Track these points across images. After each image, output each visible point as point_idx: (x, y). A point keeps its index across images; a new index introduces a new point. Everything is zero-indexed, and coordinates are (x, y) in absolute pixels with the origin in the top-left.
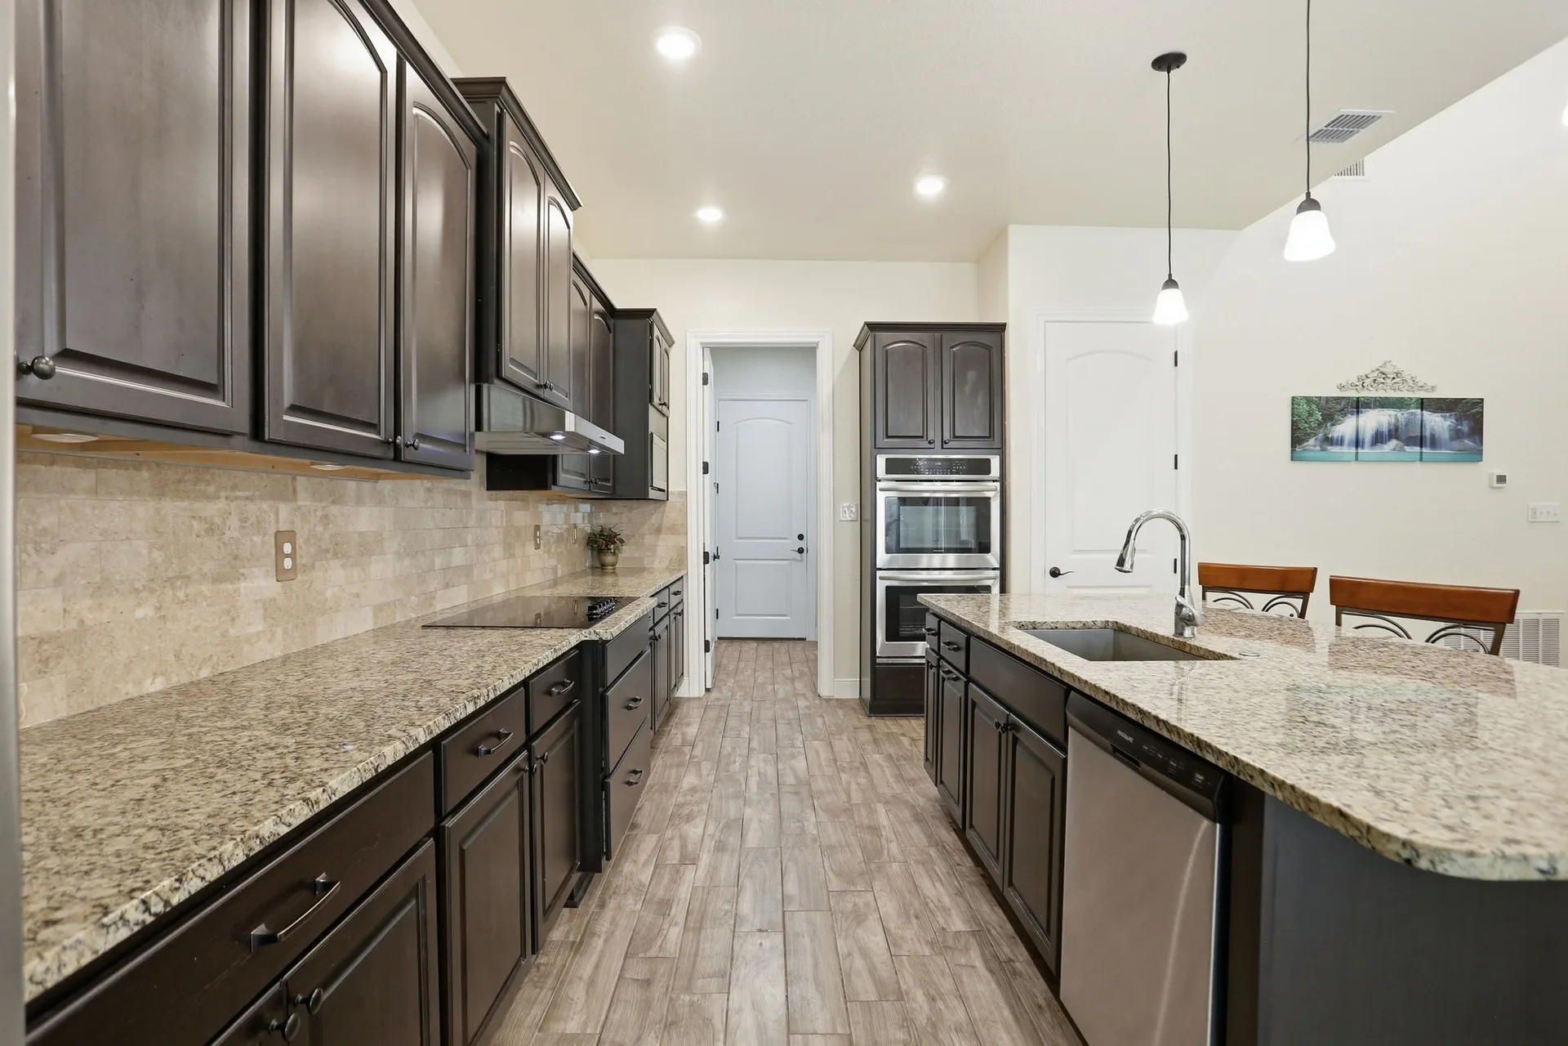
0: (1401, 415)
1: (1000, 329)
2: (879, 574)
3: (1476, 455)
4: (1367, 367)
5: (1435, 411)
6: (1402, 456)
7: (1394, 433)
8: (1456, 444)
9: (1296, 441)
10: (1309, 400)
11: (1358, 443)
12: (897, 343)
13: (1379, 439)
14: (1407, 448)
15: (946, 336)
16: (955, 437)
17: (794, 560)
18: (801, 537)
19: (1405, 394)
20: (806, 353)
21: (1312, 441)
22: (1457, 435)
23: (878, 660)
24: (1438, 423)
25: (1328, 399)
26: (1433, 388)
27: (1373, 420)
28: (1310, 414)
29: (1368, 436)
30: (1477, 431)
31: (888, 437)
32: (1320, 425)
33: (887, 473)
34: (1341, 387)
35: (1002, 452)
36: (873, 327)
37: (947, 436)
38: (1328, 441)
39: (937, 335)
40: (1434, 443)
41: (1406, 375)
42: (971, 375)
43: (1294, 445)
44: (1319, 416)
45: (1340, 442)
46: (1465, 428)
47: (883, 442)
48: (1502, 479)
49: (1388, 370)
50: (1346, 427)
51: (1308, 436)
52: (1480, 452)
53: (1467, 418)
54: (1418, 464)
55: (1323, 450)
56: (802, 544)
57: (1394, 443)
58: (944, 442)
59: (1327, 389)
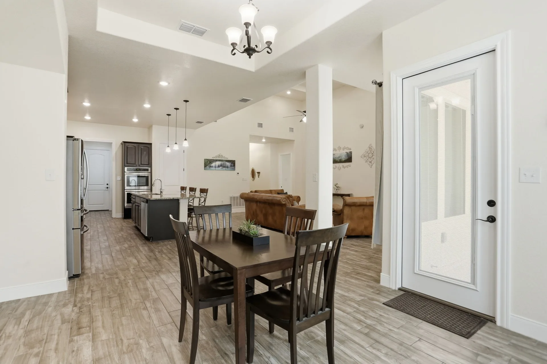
0: (222, 163)
1: (151, 144)
2: (125, 190)
3: (234, 169)
4: (217, 154)
5: (228, 162)
6: (222, 169)
7: (221, 166)
8: (231, 167)
9: (205, 166)
10: (207, 159)
11: (216, 167)
12: (130, 145)
13: (219, 166)
14: (224, 168)
15: (140, 145)
16: (141, 164)
17: (105, 190)
18: (107, 184)
19: (223, 159)
20: (110, 144)
21: (208, 167)
22: (231, 166)
23: (125, 208)
24: (228, 164)
25: (210, 159)
26: (227, 158)
27: (218, 163)
28: (207, 162)
29: (217, 166)
30: (234, 165)
31: (127, 164)
32: (209, 164)
33: (127, 171)
34: (213, 158)
35: (151, 167)
36: (124, 142)
37: (140, 164)
38: (211, 167)
39: (138, 144)
40: (228, 167)
41: (223, 156)
42: (145, 153)
43: (205, 167)
44: (209, 162)
45: (212, 167)
46: (232, 165)
47: (126, 165)
48: (238, 173)
49: (220, 155)
50: (213, 164)
51: (207, 166)
52: (235, 169)
53: (233, 163)
54: (225, 171)
55: (210, 168)
56: (108, 186)
57: (221, 167)
58: (139, 165)
59: (210, 158)
